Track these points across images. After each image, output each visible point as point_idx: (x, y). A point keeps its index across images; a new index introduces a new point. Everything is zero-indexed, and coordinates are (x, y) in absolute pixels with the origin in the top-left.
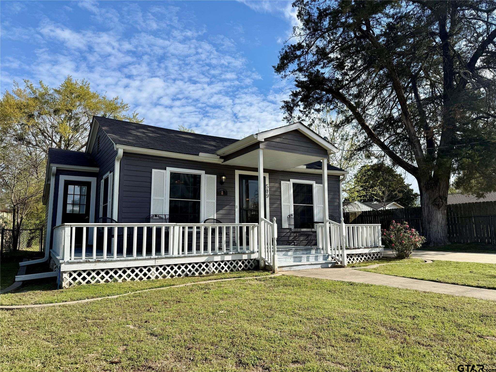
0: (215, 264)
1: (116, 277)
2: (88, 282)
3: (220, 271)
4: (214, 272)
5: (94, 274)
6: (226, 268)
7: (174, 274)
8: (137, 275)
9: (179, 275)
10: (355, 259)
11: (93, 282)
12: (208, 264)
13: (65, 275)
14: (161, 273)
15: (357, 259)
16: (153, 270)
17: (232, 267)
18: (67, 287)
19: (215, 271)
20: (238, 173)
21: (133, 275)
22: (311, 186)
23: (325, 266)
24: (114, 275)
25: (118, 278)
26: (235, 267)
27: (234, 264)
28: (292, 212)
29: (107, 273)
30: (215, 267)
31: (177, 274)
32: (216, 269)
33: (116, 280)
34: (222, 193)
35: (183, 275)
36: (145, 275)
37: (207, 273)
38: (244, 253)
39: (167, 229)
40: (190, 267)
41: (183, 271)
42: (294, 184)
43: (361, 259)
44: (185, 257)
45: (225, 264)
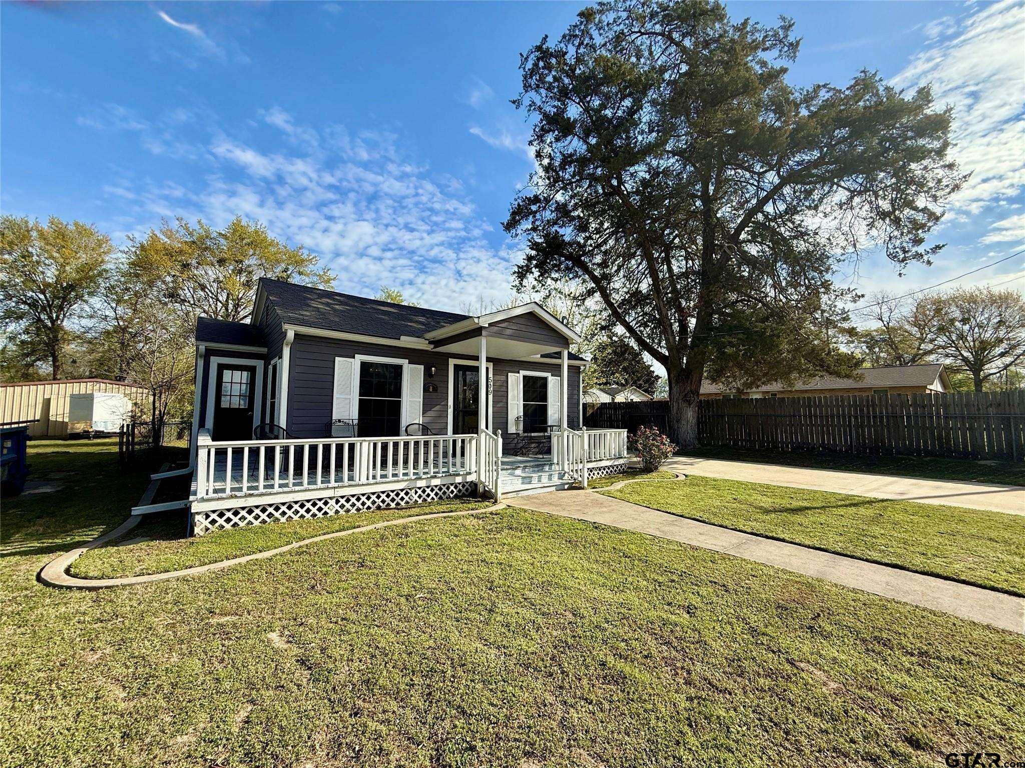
0: (418, 490)
1: (277, 514)
2: (235, 525)
3: (425, 500)
4: (416, 501)
5: (243, 513)
6: (432, 495)
7: (361, 507)
8: (308, 511)
9: (369, 508)
10: (596, 473)
11: (242, 524)
12: (409, 491)
13: (197, 518)
14: (342, 506)
15: (598, 473)
16: (332, 502)
17: (440, 493)
18: (202, 534)
19: (418, 499)
20: (452, 362)
21: (302, 512)
22: (546, 379)
23: (560, 487)
24: (274, 512)
25: (279, 517)
26: (444, 493)
27: (444, 489)
28: (522, 414)
29: (264, 511)
30: (418, 494)
31: (365, 507)
32: (420, 497)
33: (277, 520)
34: (431, 390)
35: (373, 507)
36: (320, 509)
37: (407, 503)
38: (458, 475)
39: (352, 447)
40: (383, 496)
41: (374, 503)
42: (524, 377)
43: (603, 473)
44: (377, 483)
45: (432, 490)
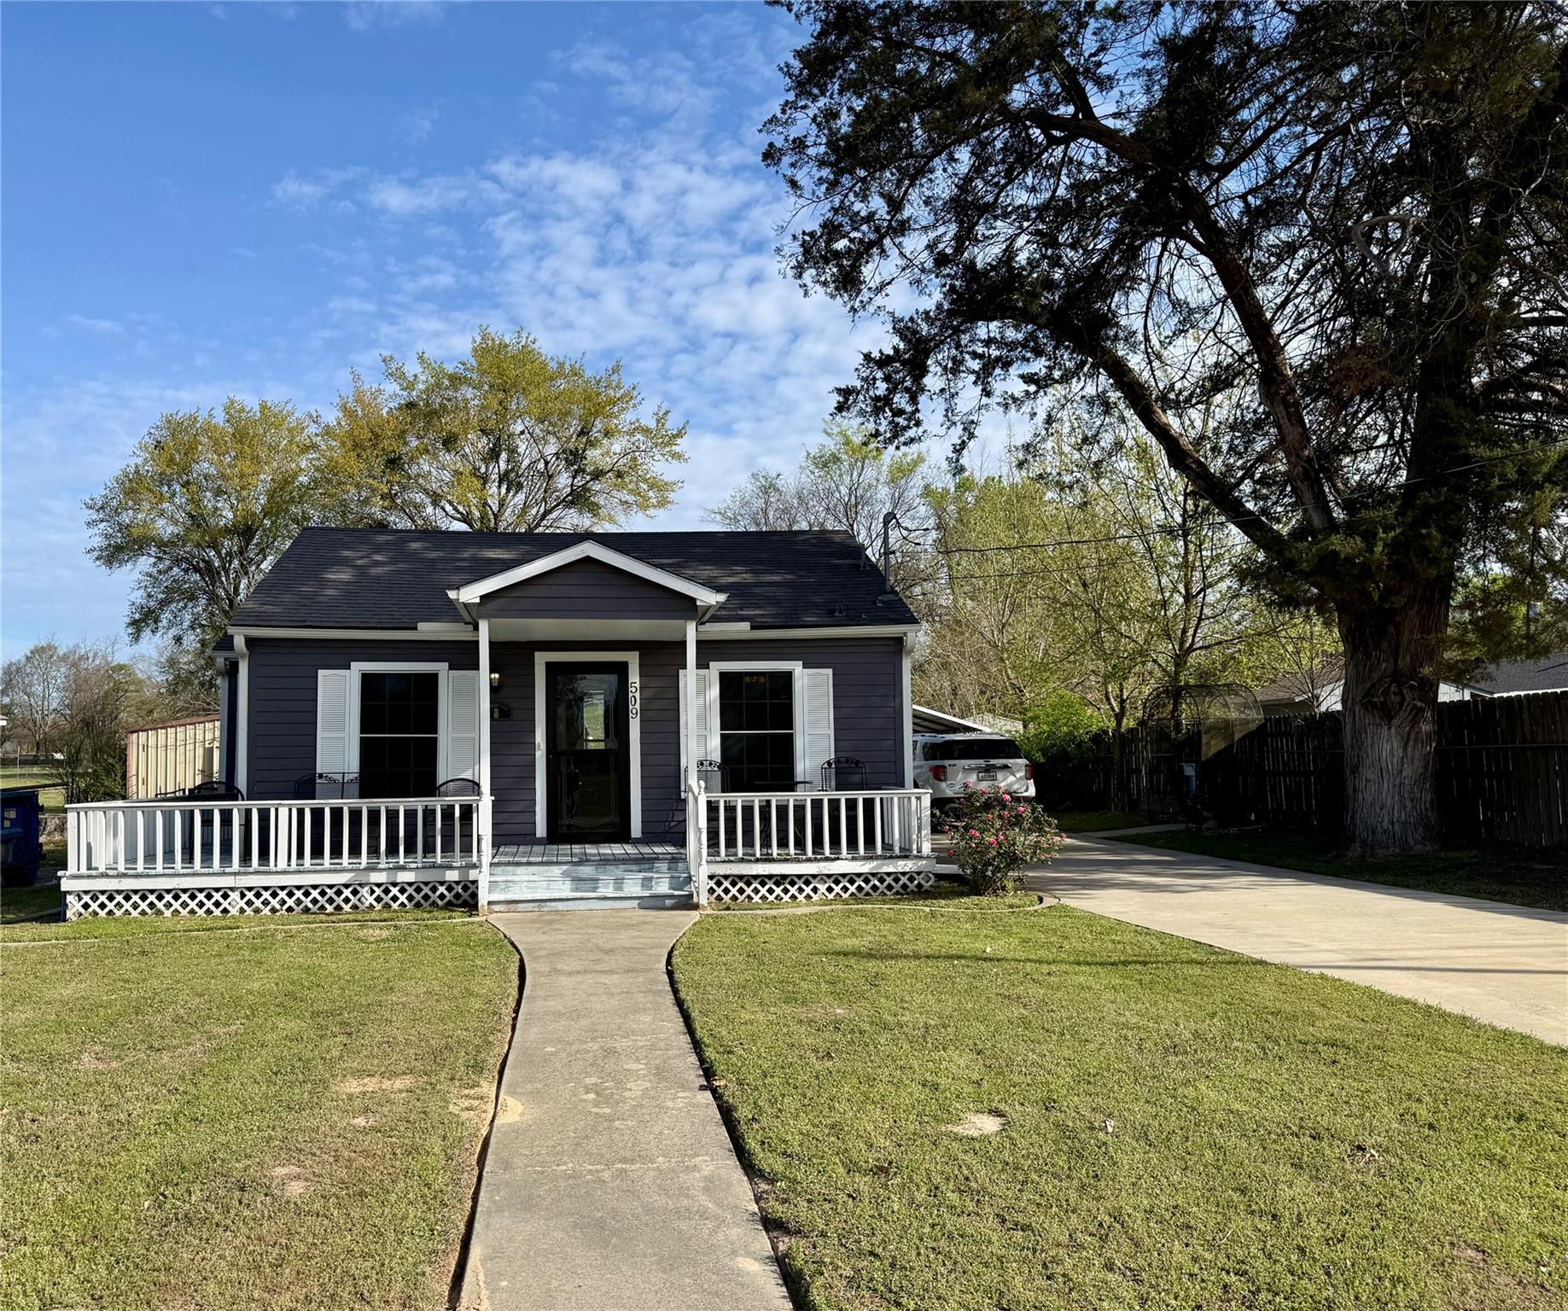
0: (375, 888)
1: (160, 905)
2: (110, 913)
4: (372, 906)
5: (119, 898)
6: (403, 898)
7: (278, 907)
8: (201, 905)
9: (290, 909)
11: (118, 913)
12: (359, 888)
13: (68, 898)
14: (249, 903)
16: (235, 896)
17: (418, 897)
18: (74, 918)
19: (375, 904)
20: (541, 659)
21: (193, 905)
22: (788, 677)
23: (653, 903)
24: (156, 902)
25: (163, 909)
26: (426, 897)
27: (426, 890)
28: (716, 756)
29: (144, 898)
30: (375, 895)
31: (285, 907)
32: (378, 900)
33: (160, 912)
34: (497, 715)
35: (298, 909)
36: (217, 904)
37: (355, 907)
38: (450, 868)
39: (264, 815)
40: (315, 894)
41: (299, 902)
42: (725, 675)
44: (303, 872)
45: (402, 891)
